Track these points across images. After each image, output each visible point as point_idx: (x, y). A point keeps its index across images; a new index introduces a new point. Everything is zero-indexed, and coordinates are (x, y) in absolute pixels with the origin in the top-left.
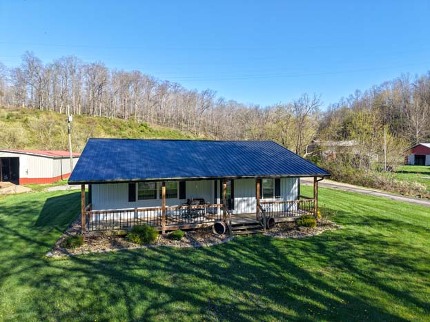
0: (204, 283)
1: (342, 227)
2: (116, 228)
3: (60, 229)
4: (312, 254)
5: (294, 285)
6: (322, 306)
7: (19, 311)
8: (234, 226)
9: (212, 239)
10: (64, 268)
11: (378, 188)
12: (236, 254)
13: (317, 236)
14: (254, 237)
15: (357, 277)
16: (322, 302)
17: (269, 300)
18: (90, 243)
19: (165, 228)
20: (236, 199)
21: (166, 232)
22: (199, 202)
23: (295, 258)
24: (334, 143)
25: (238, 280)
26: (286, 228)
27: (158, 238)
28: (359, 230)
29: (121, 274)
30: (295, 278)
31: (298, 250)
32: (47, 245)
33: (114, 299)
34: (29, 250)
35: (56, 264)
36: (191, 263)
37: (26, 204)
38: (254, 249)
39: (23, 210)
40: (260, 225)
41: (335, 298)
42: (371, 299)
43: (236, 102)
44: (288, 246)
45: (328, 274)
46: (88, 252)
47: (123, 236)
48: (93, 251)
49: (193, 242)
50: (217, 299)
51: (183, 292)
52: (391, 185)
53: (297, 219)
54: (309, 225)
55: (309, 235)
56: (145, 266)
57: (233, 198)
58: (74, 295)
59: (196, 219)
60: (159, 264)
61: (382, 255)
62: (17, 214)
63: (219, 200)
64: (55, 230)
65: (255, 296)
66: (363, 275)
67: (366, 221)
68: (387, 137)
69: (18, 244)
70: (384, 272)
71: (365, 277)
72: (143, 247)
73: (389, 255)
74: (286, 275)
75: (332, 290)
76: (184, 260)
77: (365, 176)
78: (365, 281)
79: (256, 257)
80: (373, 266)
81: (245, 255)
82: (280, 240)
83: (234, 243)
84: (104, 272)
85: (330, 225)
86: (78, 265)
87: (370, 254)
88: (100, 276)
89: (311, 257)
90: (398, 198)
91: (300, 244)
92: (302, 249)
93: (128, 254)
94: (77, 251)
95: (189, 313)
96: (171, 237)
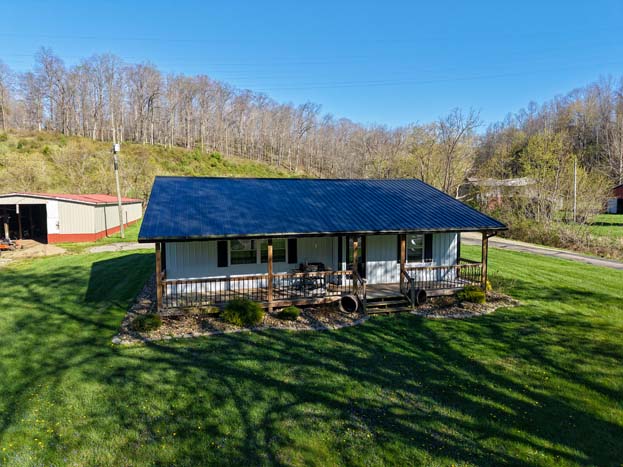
0: (340, 379)
1: (522, 303)
2: (204, 303)
3: (122, 305)
4: (485, 340)
5: (466, 382)
6: (509, 410)
7: (93, 415)
8: (369, 301)
9: (340, 319)
10: (141, 358)
11: (565, 247)
12: (377, 339)
13: (488, 316)
14: (399, 317)
15: (552, 372)
16: (507, 405)
17: (433, 401)
18: (169, 324)
19: (273, 304)
20: (369, 263)
21: (274, 309)
22: (316, 268)
23: (461, 345)
24: (499, 182)
25: (386, 375)
26: (442, 304)
27: (264, 317)
28: (547, 307)
29: (222, 367)
30: (465, 373)
31: (464, 335)
32: (109, 327)
33: (219, 400)
34: (86, 334)
35: (127, 352)
36: (316, 352)
37: (66, 271)
38: (400, 334)
39: (63, 279)
40: (406, 299)
41: (526, 399)
42: (576, 401)
43: (350, 121)
44: (448, 329)
45: (511, 367)
46: (169, 338)
47: (215, 316)
48: (175, 335)
49: (313, 322)
50: (361, 400)
51: (313, 391)
52: (585, 243)
53: (459, 291)
54: (476, 300)
55: (477, 314)
56: (252, 356)
57: (364, 262)
58: (162, 394)
59: (315, 291)
60: (272, 353)
61: (584, 341)
62: (56, 284)
63: (344, 264)
64: (115, 307)
65: (412, 396)
66: (560, 369)
67: (556, 294)
68: (578, 172)
69: (69, 326)
70: (590, 364)
71: (565, 371)
72: (245, 330)
73: (596, 342)
74: (452, 369)
75: (519, 388)
76: (306, 347)
77: (546, 229)
78: (563, 377)
79: (407, 344)
80: (574, 356)
81: (390, 341)
82: (436, 320)
83: (371, 325)
84: (197, 363)
85: (505, 300)
86: (159, 354)
87: (568, 341)
88: (193, 369)
89: (483, 344)
90: (597, 261)
91: (466, 326)
92: (469, 333)
93: (226, 339)
94: (154, 336)
95: (326, 419)
96: (283, 316)
